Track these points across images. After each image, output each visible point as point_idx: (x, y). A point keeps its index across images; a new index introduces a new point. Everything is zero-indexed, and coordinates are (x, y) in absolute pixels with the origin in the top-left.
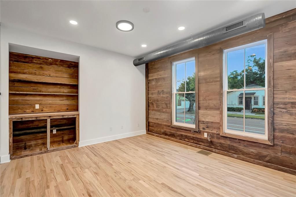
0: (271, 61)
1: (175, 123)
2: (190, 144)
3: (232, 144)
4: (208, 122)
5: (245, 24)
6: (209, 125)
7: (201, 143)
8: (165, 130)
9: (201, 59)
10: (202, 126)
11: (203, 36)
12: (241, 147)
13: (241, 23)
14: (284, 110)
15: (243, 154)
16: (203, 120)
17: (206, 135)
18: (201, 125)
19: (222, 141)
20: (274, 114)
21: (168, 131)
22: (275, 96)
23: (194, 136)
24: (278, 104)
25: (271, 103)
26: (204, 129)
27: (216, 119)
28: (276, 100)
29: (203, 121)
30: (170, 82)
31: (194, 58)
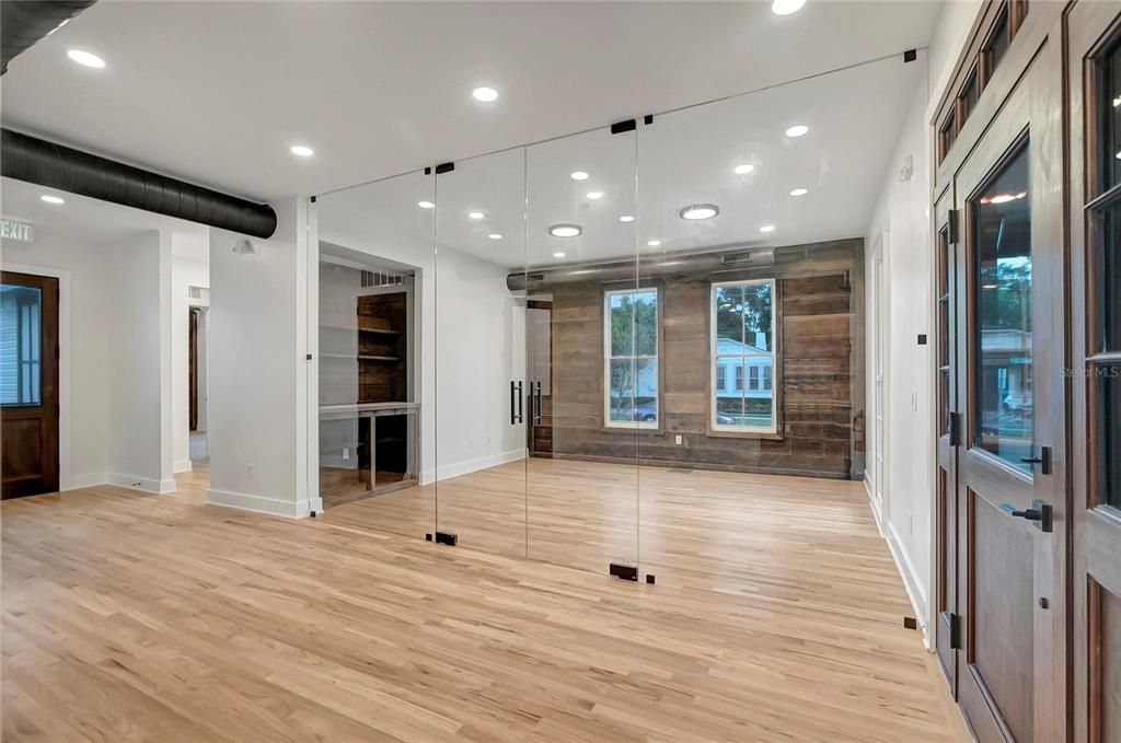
0: (781, 313)
1: (609, 424)
2: (646, 461)
3: (726, 449)
4: (682, 415)
5: (753, 256)
6: (684, 420)
7: (669, 457)
8: (585, 441)
9: (669, 293)
10: (670, 423)
11: (681, 258)
12: (740, 452)
13: (746, 254)
14: (796, 387)
15: (742, 463)
16: (674, 411)
17: (679, 440)
18: (668, 420)
19: (709, 447)
20: (784, 393)
21: (593, 442)
22: (786, 366)
23: (656, 445)
24: (788, 378)
25: (781, 376)
26: (675, 428)
27: (700, 409)
28: (787, 373)
29: (674, 414)
30: (598, 333)
31: (656, 289)
